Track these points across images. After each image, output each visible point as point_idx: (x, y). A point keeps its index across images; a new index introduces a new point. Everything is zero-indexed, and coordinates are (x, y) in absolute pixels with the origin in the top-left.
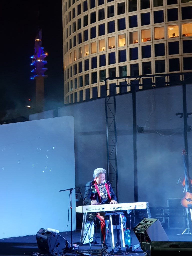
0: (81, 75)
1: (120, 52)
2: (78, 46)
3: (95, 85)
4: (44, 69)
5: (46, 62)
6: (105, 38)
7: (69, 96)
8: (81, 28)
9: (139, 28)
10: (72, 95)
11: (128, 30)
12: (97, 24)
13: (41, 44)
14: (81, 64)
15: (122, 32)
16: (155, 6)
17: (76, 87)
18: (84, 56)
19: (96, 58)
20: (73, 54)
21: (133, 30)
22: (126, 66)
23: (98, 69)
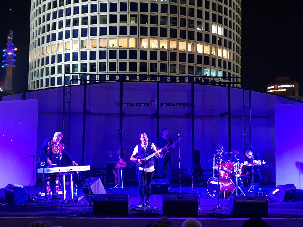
0: (42, 68)
1: (73, 53)
2: (42, 46)
3: (53, 76)
4: (12, 60)
5: (15, 55)
6: (63, 42)
7: (32, 83)
8: (44, 32)
9: (89, 37)
10: (35, 82)
11: (80, 38)
12: (57, 31)
13: (12, 41)
14: (43, 59)
15: (76, 39)
16: (100, 23)
17: (38, 76)
18: (46, 53)
19: (55, 56)
20: (37, 51)
21: (84, 38)
22: (77, 64)
23: (56, 64)
